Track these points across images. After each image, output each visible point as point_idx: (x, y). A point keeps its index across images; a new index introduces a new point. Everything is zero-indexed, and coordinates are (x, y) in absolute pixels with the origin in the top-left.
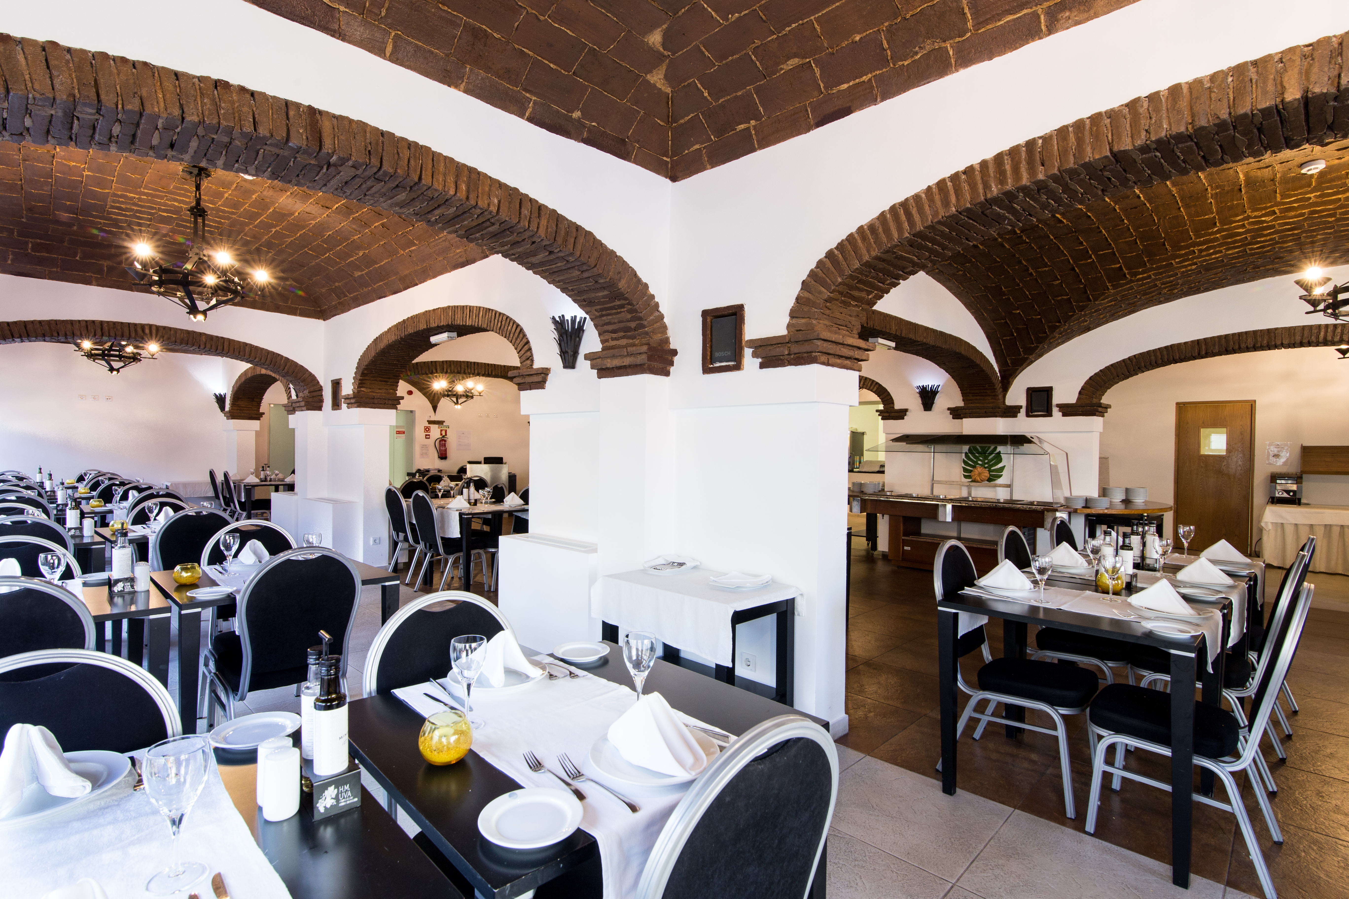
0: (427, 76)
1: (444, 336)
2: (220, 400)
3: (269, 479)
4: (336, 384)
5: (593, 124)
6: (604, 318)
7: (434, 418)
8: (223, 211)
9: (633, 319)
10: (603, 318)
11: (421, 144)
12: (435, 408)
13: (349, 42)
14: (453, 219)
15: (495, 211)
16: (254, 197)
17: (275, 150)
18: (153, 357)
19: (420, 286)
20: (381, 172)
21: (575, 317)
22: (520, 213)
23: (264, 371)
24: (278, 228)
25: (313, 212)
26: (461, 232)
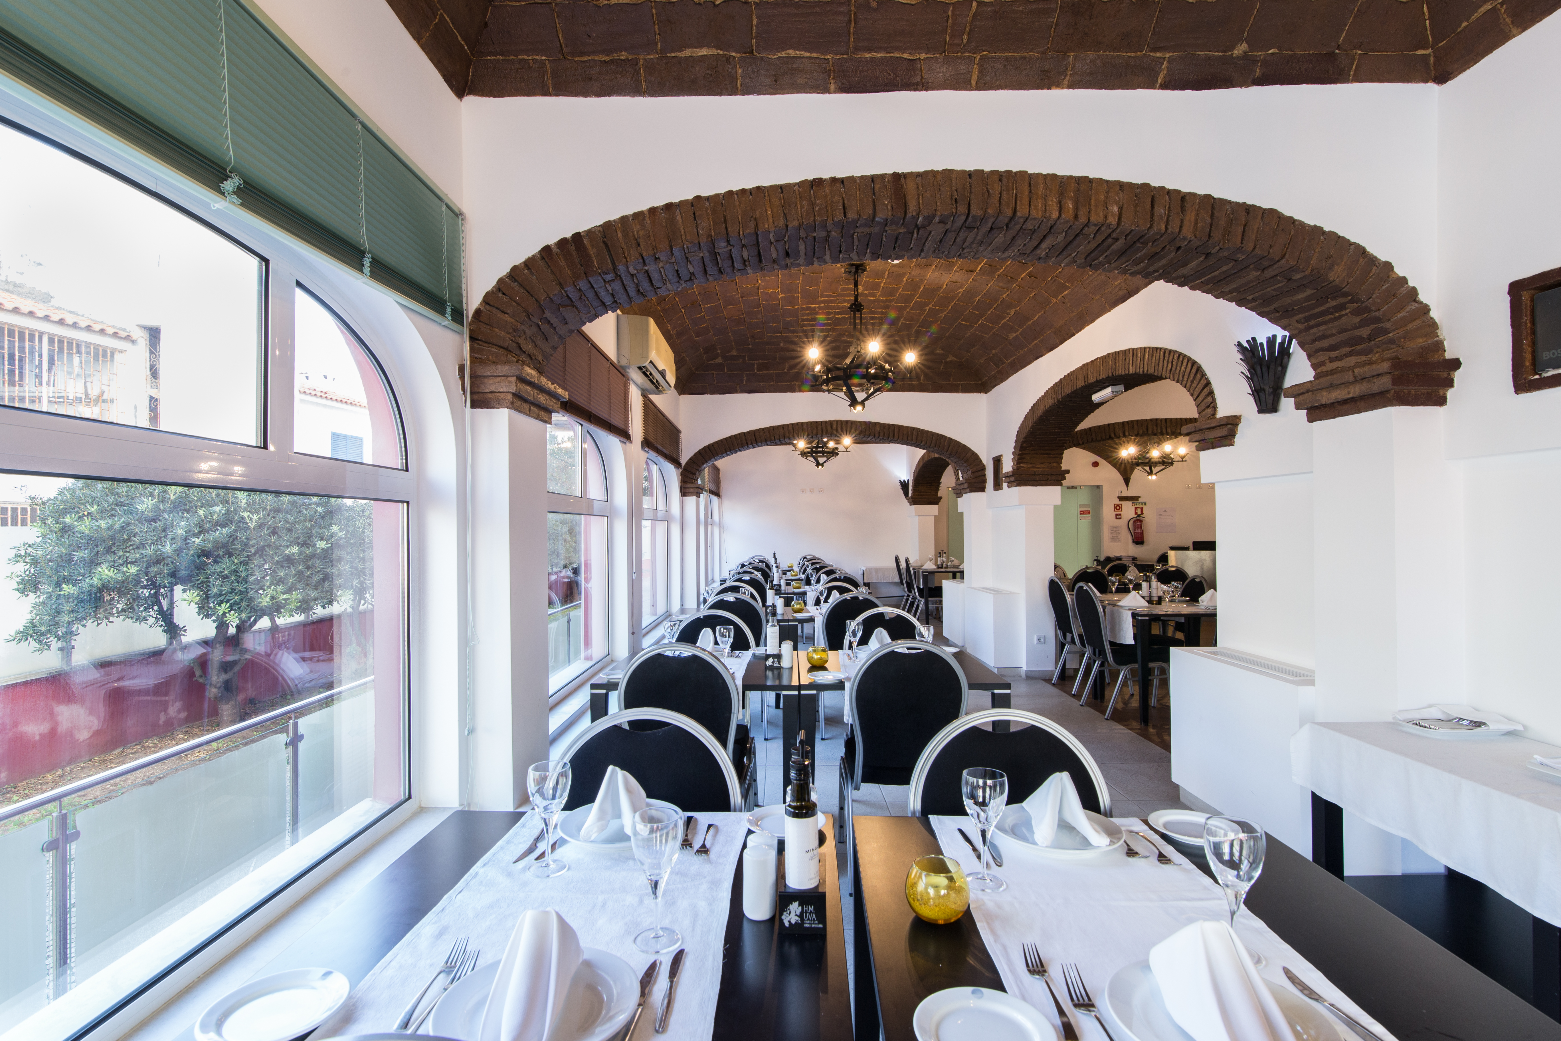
0: (1021, 89)
1: (1107, 392)
2: (904, 485)
3: (944, 566)
4: (997, 461)
5: (1271, 51)
6: (1314, 330)
7: (1126, 493)
8: (883, 301)
9: (1362, 324)
10: (1312, 331)
11: (1014, 170)
12: (1127, 481)
13: (933, 89)
14: (1066, 247)
15: (1114, 223)
16: (905, 279)
17: (867, 230)
18: (847, 450)
19: (1077, 335)
20: (970, 219)
21: (1274, 337)
22: (1152, 215)
23: (936, 455)
24: (931, 306)
25: (959, 280)
26: (1080, 261)
